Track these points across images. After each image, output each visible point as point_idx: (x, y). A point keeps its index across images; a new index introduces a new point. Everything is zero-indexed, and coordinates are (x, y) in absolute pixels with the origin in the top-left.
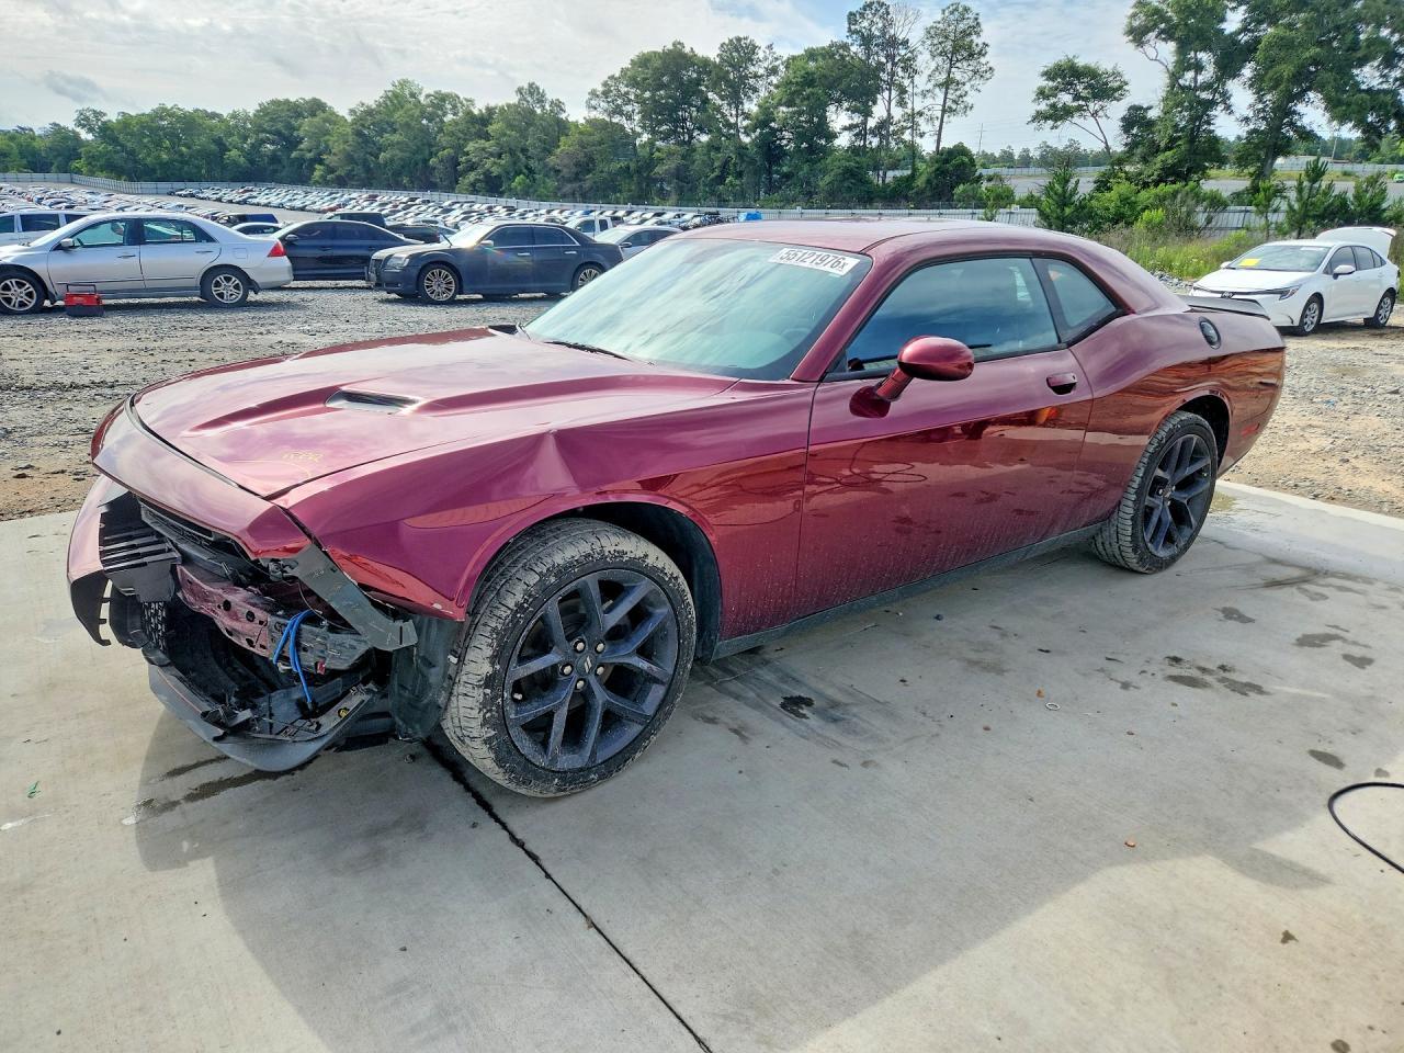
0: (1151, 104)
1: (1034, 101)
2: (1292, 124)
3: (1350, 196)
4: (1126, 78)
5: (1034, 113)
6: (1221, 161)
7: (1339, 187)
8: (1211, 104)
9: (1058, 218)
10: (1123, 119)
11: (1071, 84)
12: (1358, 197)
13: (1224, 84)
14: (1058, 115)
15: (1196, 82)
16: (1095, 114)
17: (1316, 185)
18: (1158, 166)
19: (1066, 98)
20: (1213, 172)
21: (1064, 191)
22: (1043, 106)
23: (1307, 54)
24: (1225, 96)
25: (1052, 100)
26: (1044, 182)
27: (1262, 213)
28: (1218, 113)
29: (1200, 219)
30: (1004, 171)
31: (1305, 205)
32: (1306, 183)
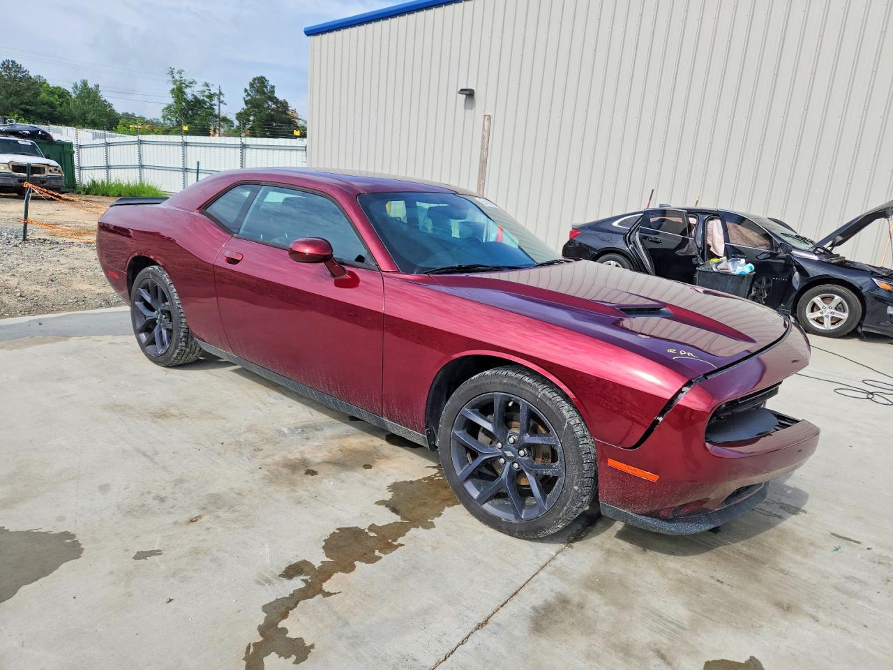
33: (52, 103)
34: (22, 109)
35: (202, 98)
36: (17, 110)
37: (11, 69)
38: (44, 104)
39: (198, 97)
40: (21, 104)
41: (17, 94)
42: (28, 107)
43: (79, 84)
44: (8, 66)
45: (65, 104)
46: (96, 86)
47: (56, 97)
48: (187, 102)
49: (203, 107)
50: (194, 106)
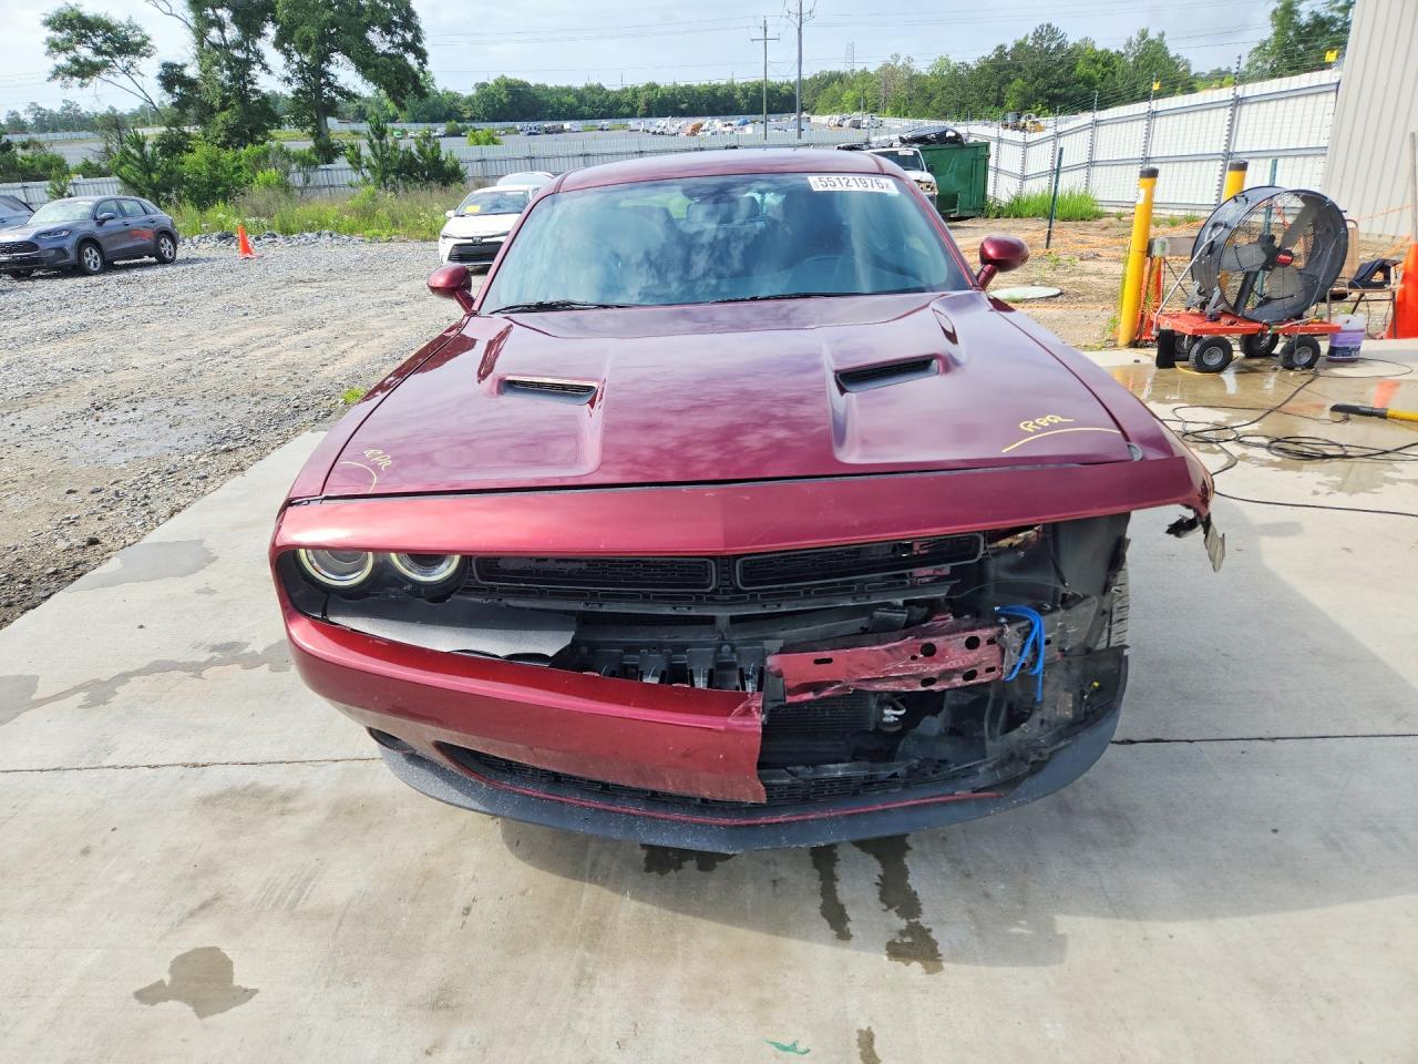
0: (185, 61)
1: (47, 54)
2: (329, 84)
3: (414, 150)
4: (147, 32)
5: (54, 69)
6: (277, 122)
7: (403, 145)
8: (247, 63)
9: (148, 185)
10: (160, 77)
11: (86, 36)
12: (421, 152)
13: (254, 43)
14: (84, 70)
15: (224, 39)
16: (126, 71)
17: (384, 142)
18: (220, 127)
19: (85, 52)
20: (273, 132)
21: (144, 156)
22: (63, 60)
23: (324, 17)
24: (259, 56)
25: (72, 54)
26: (101, 146)
27: (358, 169)
28: (256, 70)
29: (297, 179)
30: (41, 137)
31: (382, 160)
32: (375, 141)
33: (1091, 77)
34: (1048, 97)
35: (1329, 14)
36: (1041, 99)
37: (1043, 38)
38: (1079, 82)
39: (1322, 14)
40: (1049, 88)
41: (1045, 73)
42: (1056, 91)
43: (1135, 38)
44: (1041, 35)
45: (1109, 75)
46: (1160, 35)
47: (1099, 66)
48: (1298, 28)
49: (1327, 31)
50: (1309, 33)
